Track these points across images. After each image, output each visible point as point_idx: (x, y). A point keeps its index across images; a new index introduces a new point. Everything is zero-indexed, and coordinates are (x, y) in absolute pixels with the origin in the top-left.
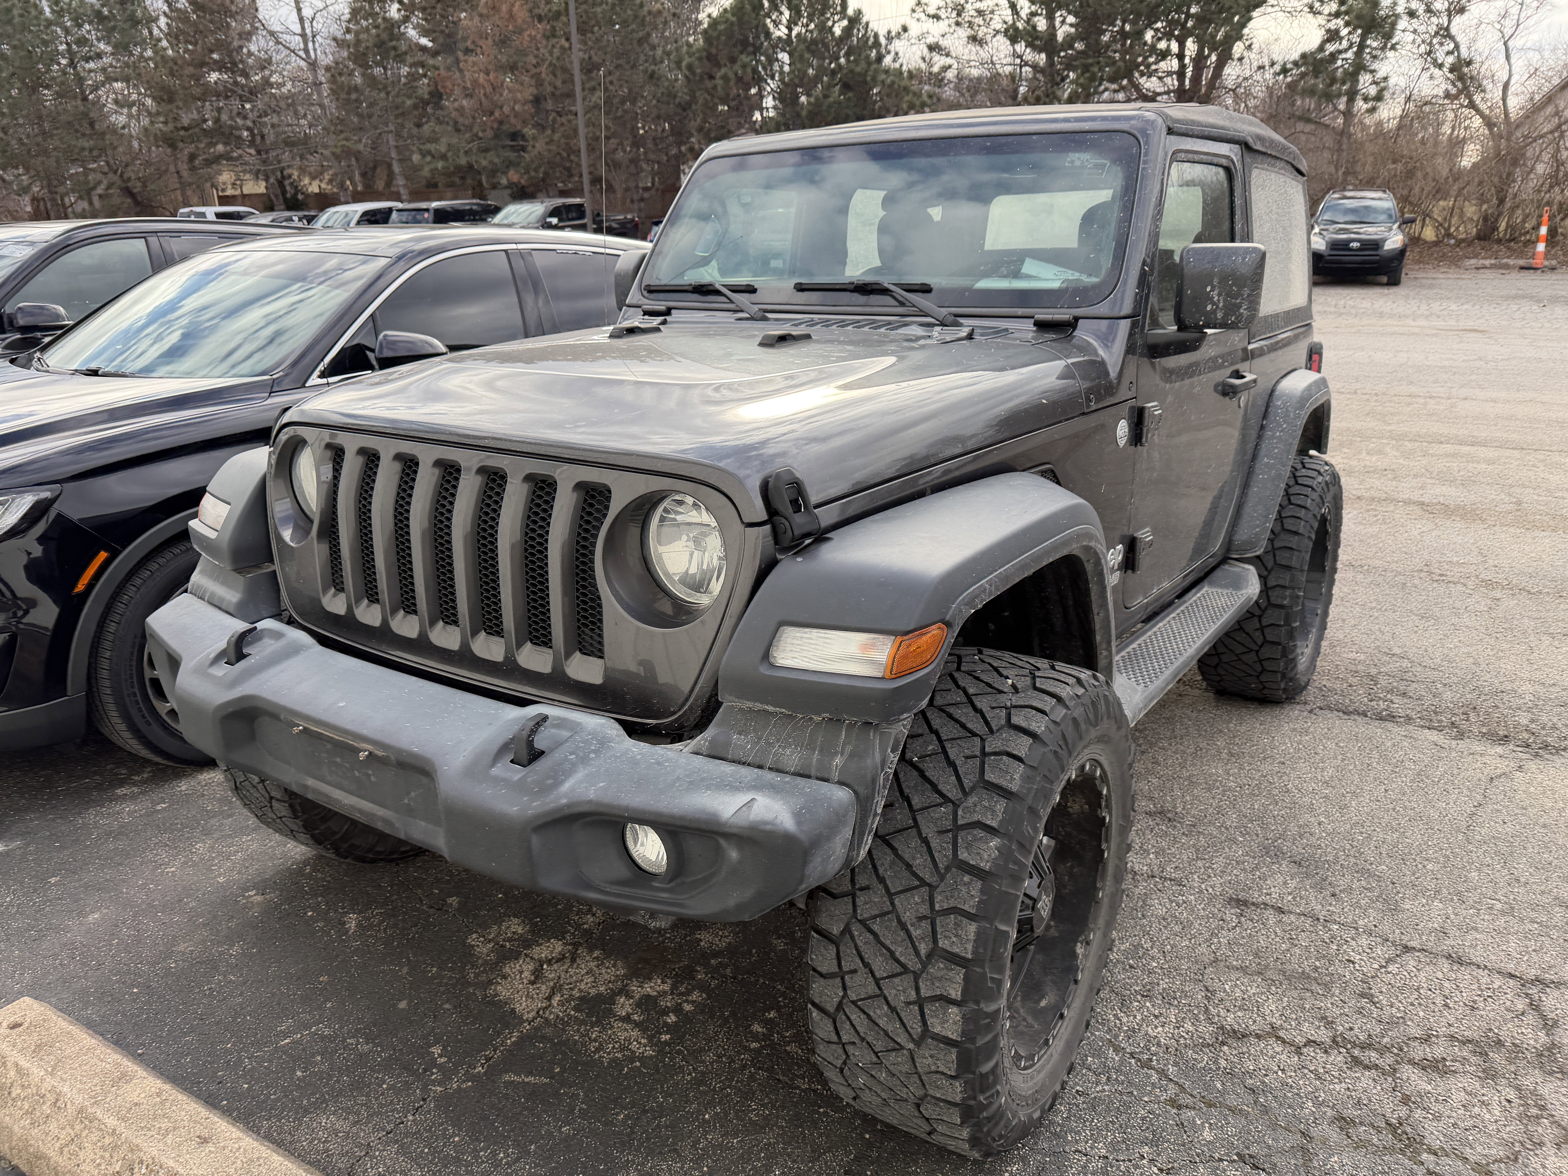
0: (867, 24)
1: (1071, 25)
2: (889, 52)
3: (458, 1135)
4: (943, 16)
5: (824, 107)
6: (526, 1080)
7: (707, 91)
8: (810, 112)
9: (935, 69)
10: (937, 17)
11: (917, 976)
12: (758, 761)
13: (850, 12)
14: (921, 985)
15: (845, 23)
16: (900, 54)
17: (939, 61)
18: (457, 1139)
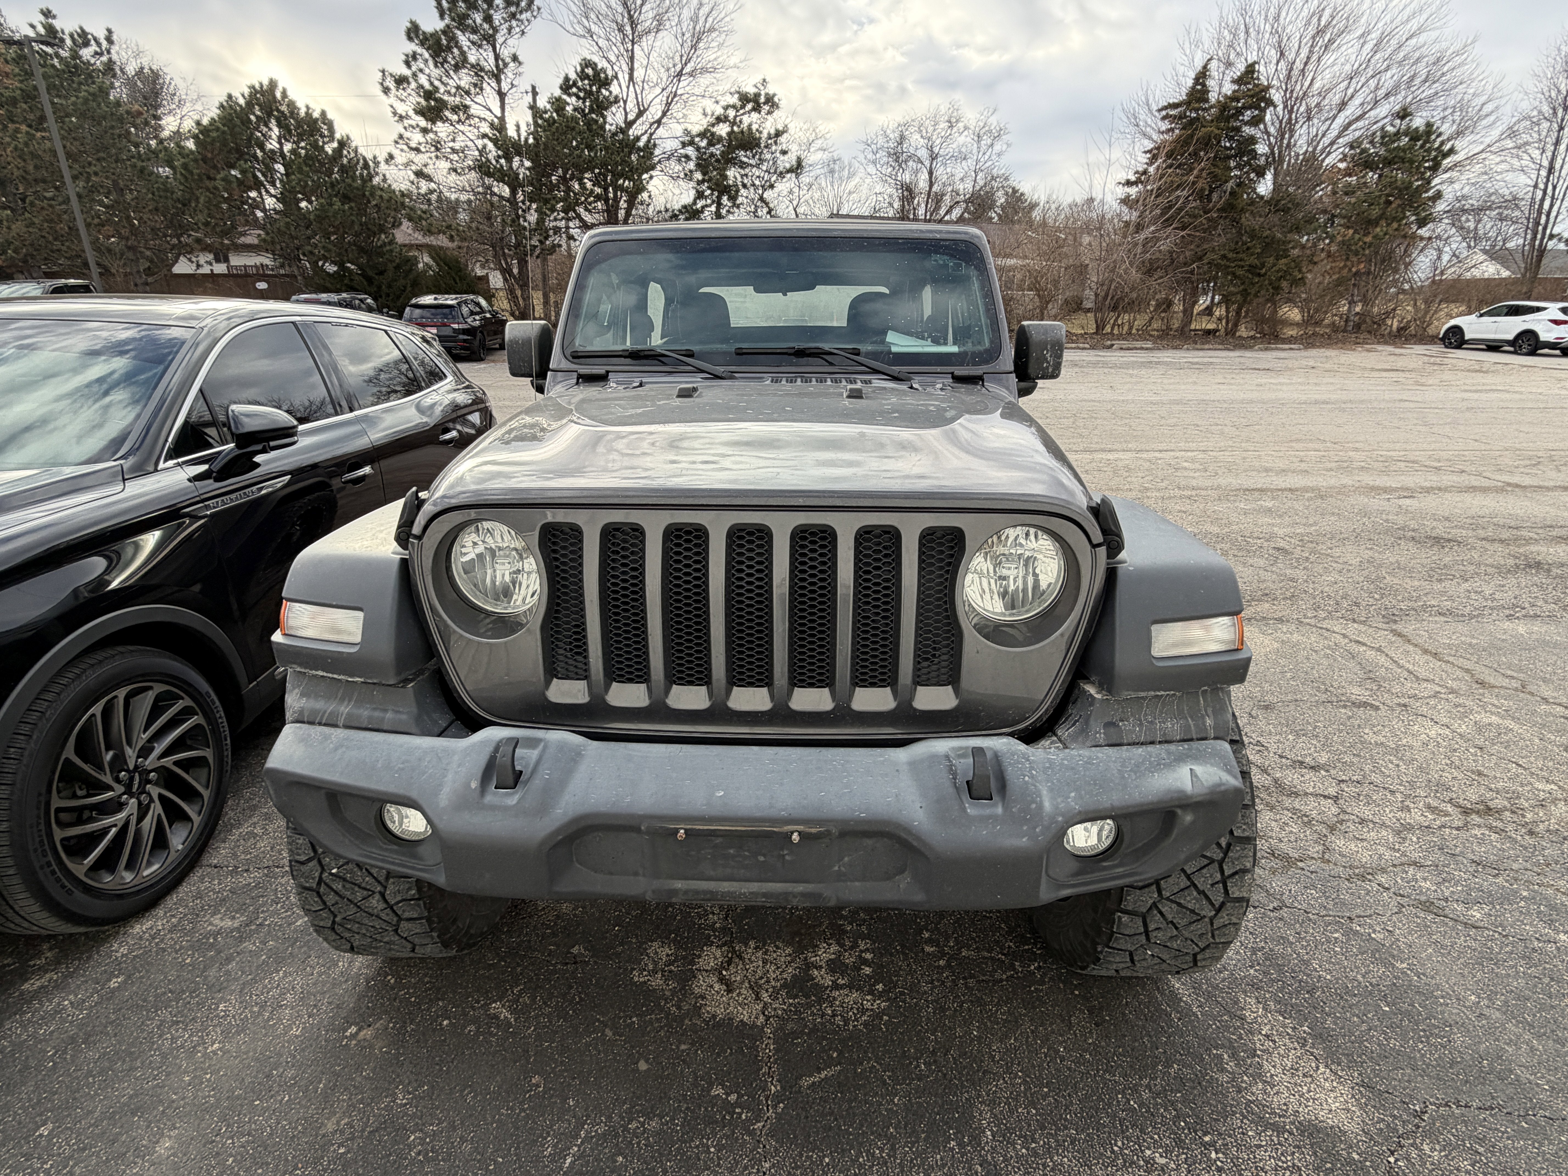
0: (356, 148)
1: (528, 169)
2: (377, 174)
3: (824, 1156)
4: (423, 150)
5: (330, 214)
6: (823, 1076)
7: (208, 189)
8: (317, 216)
9: (423, 191)
10: (417, 150)
11: (1221, 864)
12: (1149, 739)
13: (338, 136)
14: (1225, 867)
15: (335, 145)
16: (388, 176)
17: (424, 186)
18: (827, 1160)
